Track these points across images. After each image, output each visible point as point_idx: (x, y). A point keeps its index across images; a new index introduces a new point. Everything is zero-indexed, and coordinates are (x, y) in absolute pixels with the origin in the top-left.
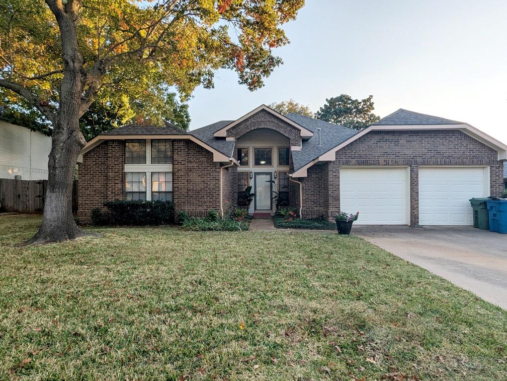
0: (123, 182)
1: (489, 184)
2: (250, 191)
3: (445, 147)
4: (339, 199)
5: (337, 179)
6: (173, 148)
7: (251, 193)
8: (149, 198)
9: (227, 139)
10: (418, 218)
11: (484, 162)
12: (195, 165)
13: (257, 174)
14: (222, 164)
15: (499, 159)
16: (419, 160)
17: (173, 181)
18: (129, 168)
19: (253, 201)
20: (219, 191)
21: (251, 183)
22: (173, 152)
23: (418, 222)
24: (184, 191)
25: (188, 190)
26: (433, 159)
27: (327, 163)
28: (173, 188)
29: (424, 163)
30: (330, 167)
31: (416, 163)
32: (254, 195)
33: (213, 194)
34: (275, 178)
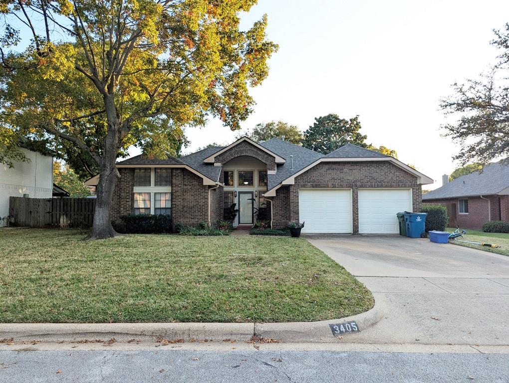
0: (133, 200)
1: (412, 202)
2: (234, 207)
3: (378, 174)
4: (298, 214)
5: (297, 198)
6: (172, 174)
7: (235, 209)
8: (152, 213)
9: (215, 164)
10: (358, 228)
11: (407, 186)
12: (190, 187)
13: (240, 193)
14: (210, 187)
15: (418, 183)
16: (358, 184)
17: (172, 200)
18: (136, 189)
19: (237, 216)
20: (207, 207)
21: (236, 201)
22: (172, 177)
23: (358, 231)
24: (180, 208)
25: (184, 207)
26: (369, 183)
27: (289, 186)
28: (172, 205)
29: (362, 186)
30: (291, 189)
31: (356, 186)
32: (238, 211)
33: (203, 209)
34: (256, 196)
